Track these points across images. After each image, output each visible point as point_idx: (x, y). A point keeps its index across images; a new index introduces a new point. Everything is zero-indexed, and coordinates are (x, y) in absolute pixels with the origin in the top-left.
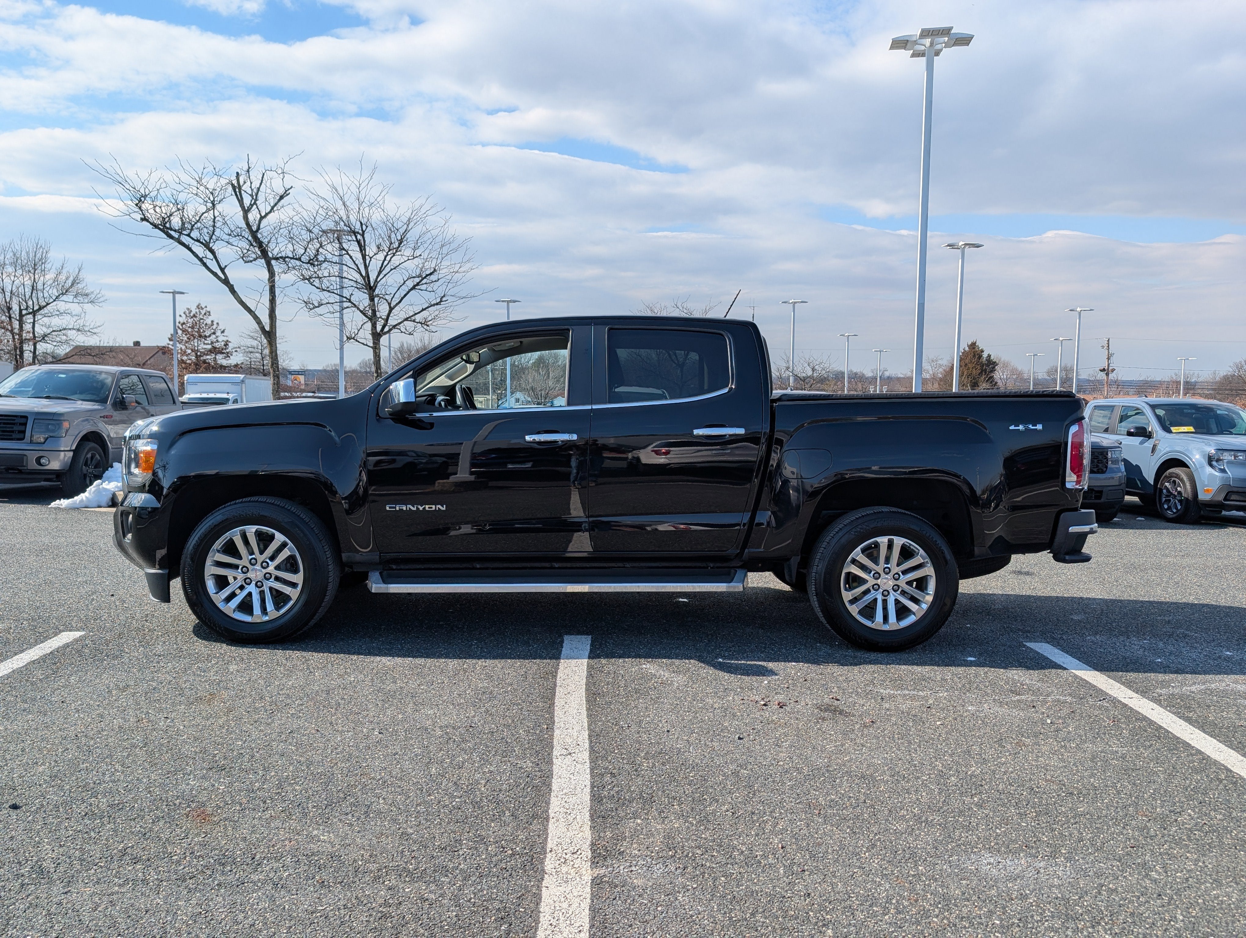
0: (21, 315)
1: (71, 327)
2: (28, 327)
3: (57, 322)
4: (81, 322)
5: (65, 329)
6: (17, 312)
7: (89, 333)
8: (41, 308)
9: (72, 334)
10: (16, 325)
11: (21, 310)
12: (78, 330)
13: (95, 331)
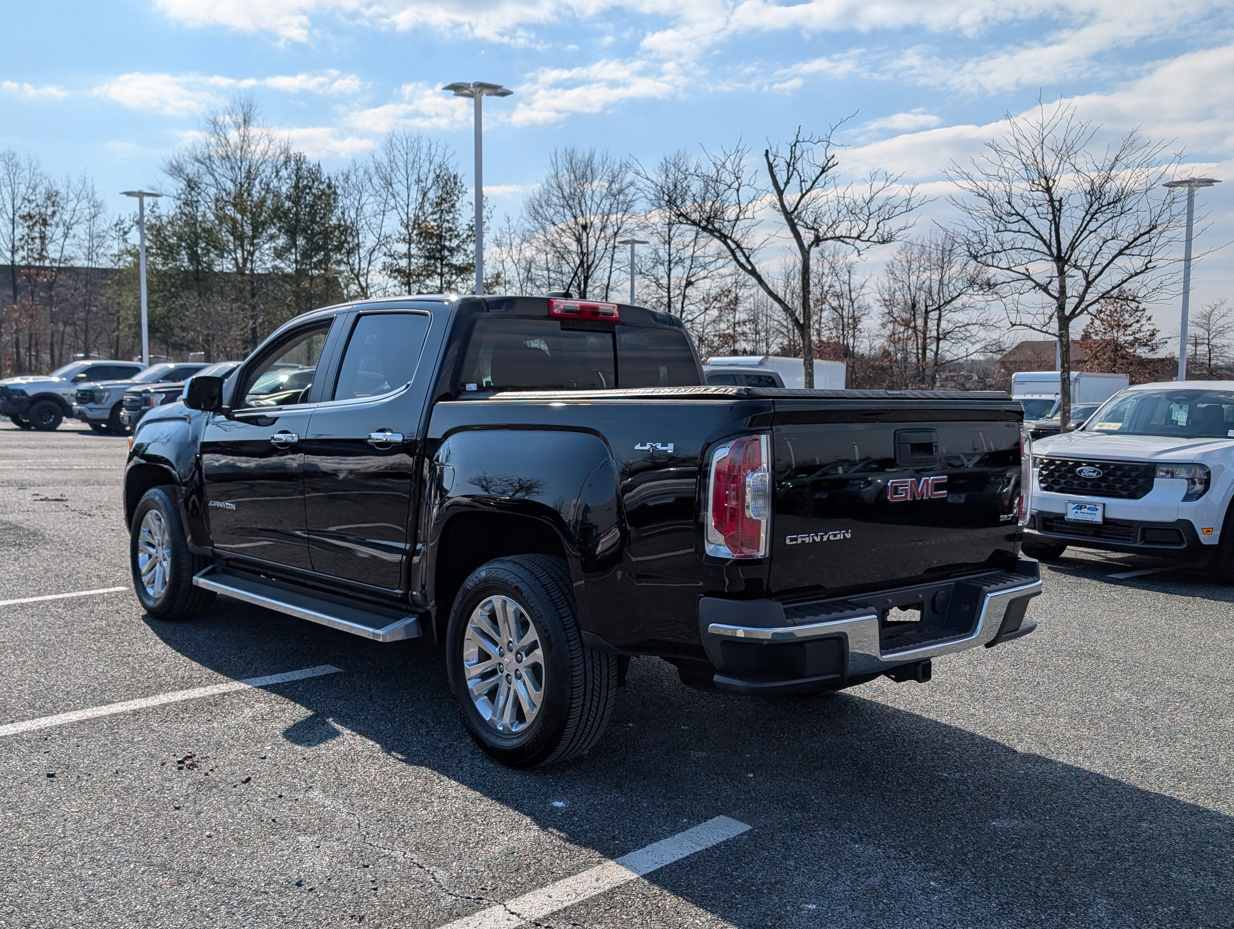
0: (927, 312)
1: (974, 322)
2: (932, 325)
3: (960, 317)
4: (984, 316)
5: (968, 324)
6: (923, 308)
7: (992, 328)
8: (946, 303)
9: (974, 329)
10: (920, 322)
11: (926, 307)
12: (981, 325)
13: (998, 325)
